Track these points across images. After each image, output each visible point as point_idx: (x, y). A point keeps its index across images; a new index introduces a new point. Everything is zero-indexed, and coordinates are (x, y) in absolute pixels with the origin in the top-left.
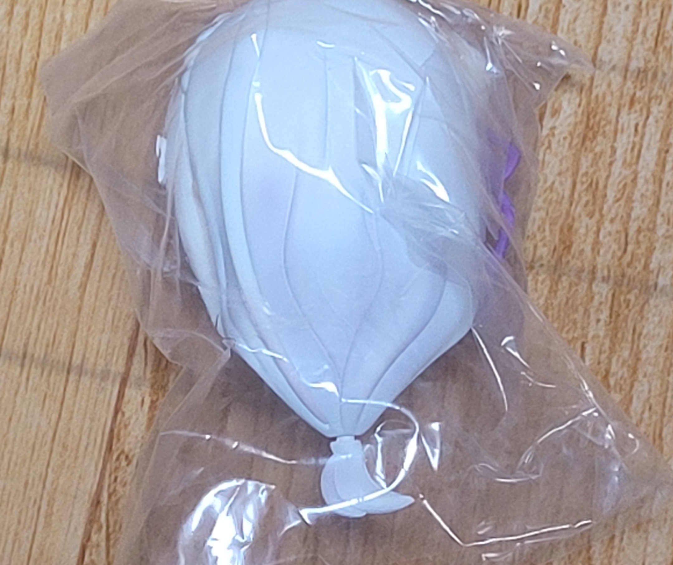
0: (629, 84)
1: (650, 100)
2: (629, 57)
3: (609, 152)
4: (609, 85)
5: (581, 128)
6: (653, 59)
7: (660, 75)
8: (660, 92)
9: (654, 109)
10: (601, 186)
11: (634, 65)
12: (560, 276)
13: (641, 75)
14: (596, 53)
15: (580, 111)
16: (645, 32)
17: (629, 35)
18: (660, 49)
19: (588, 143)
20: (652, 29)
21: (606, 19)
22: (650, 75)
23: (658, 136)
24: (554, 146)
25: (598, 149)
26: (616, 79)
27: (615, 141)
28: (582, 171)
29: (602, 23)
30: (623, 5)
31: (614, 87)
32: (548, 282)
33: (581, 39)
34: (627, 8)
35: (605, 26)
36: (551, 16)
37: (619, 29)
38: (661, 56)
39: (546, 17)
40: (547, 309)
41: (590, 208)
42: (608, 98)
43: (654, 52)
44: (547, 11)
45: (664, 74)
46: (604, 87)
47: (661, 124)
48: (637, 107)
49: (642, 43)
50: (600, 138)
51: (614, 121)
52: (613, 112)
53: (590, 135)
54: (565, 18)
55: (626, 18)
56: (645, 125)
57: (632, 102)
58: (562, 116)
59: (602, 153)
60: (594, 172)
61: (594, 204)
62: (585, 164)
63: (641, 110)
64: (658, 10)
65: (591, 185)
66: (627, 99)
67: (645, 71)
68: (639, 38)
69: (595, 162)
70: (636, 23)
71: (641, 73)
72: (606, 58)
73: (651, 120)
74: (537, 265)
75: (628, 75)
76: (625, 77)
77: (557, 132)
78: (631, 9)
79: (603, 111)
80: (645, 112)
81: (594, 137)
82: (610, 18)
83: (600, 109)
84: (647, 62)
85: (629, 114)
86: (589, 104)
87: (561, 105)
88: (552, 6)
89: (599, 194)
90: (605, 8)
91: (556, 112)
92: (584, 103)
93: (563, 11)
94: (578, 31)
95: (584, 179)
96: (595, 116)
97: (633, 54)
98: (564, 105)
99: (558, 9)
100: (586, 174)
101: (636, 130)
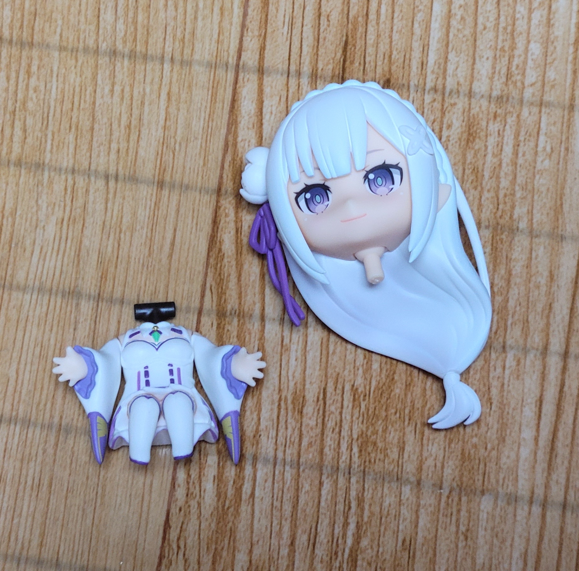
0: (493, 105)
1: (506, 114)
2: (491, 89)
3: (483, 148)
4: (480, 107)
5: (465, 136)
6: (506, 89)
7: (510, 99)
8: (512, 109)
9: (509, 120)
10: (480, 170)
11: (495, 94)
13: (499, 100)
14: (471, 88)
15: (464, 124)
16: (499, 73)
17: (490, 75)
18: (510, 82)
19: (470, 144)
20: (504, 70)
21: (476, 66)
22: (505, 99)
23: (513, 137)
25: (477, 147)
26: (484, 103)
27: (486, 141)
28: (468, 161)
29: (473, 69)
30: (485, 57)
31: (484, 108)
33: (462, 80)
34: (488, 59)
35: (476, 71)
36: (442, 67)
37: (484, 72)
38: (511, 87)
39: (439, 68)
41: (475, 184)
42: (481, 116)
43: (506, 85)
44: (440, 64)
45: (513, 98)
46: (477, 109)
47: (514, 128)
48: (498, 119)
49: (498, 79)
50: (477, 140)
51: (485, 130)
52: (484, 124)
53: (471, 139)
54: (451, 68)
55: (488, 65)
56: (504, 130)
57: (495, 117)
58: (454, 128)
59: (479, 149)
60: (475, 162)
61: (477, 181)
62: (469, 157)
63: (501, 121)
64: (507, 58)
65: (474, 169)
66: (492, 115)
67: (502, 97)
68: (496, 77)
69: (475, 155)
70: (494, 68)
71: (500, 99)
72: (477, 91)
73: (507, 127)
75: (492, 100)
76: (490, 102)
77: (451, 139)
78: (490, 58)
79: (478, 124)
80: (503, 122)
81: (474, 140)
82: (478, 65)
83: (476, 123)
84: (502, 91)
85: (494, 124)
86: (469, 120)
87: (452, 122)
88: (442, 61)
89: (479, 175)
90: (474, 60)
91: (449, 127)
92: (466, 119)
93: (449, 64)
94: (459, 75)
95: (470, 166)
96: (473, 127)
97: (493, 87)
98: (454, 121)
99: (446, 62)
100: (471, 163)
101: (499, 134)
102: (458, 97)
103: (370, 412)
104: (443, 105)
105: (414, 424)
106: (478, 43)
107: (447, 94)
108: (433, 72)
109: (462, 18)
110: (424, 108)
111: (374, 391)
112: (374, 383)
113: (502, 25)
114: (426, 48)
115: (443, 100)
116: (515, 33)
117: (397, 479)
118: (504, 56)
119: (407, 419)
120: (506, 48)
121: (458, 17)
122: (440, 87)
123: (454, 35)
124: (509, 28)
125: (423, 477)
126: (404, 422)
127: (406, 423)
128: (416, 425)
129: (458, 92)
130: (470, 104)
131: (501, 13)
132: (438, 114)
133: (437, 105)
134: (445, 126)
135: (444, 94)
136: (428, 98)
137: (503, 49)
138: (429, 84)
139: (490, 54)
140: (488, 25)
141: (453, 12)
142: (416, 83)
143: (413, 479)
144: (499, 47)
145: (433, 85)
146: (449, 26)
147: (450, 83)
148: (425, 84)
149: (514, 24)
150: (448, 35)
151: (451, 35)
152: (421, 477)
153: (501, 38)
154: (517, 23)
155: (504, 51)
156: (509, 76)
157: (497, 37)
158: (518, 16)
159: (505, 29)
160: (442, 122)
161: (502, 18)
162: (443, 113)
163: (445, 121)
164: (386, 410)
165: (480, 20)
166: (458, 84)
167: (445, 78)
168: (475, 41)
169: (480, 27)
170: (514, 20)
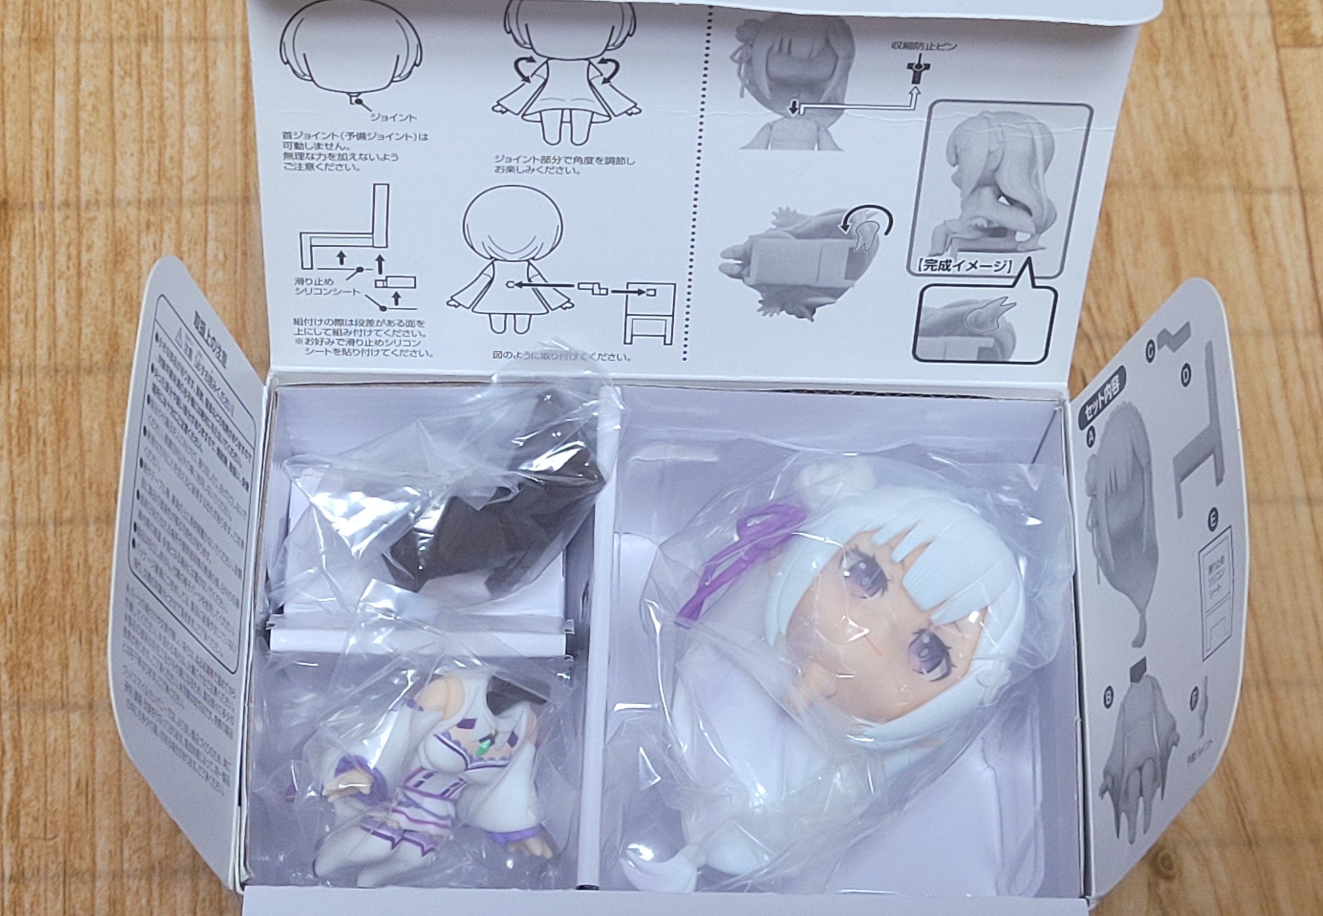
0: (143, 213)
1: (161, 221)
2: (140, 192)
3: (136, 269)
4: (128, 217)
5: (111, 257)
6: (159, 191)
7: (166, 201)
8: (169, 214)
9: (167, 228)
10: (135, 297)
11: (144, 197)
12: (114, 373)
13: (151, 205)
14: (113, 196)
15: (109, 242)
16: (149, 171)
17: (137, 176)
18: (163, 180)
19: (119, 266)
20: (154, 167)
21: (117, 167)
22: (158, 203)
23: (173, 248)
24: (93, 273)
25: (127, 269)
26: (132, 211)
27: (140, 259)
28: (118, 288)
29: (114, 171)
30: (129, 154)
31: (132, 218)
32: (106, 380)
33: (101, 187)
34: (132, 154)
35: (117, 173)
36: (73, 174)
37: (129, 173)
38: (165, 186)
39: (70, 175)
40: (108, 401)
41: (129, 316)
42: (129, 228)
43: (159, 184)
44: (70, 170)
45: (169, 199)
46: (124, 220)
47: (173, 237)
48: (152, 229)
49: (148, 179)
50: (128, 260)
51: (136, 245)
52: (134, 238)
53: (119, 258)
54: (85, 175)
55: (133, 162)
56: (161, 243)
57: (148, 227)
58: (95, 250)
59: (131, 270)
60: (128, 288)
61: (131, 312)
62: (119, 282)
63: (156, 231)
64: (157, 151)
65: (127, 298)
66: (143, 227)
67: (154, 200)
68: (145, 176)
69: (127, 280)
70: (141, 165)
71: (151, 203)
72: (122, 197)
73: (165, 237)
74: (95, 369)
75: (142, 206)
76: (139, 209)
77: (93, 263)
78: (136, 154)
79: (127, 238)
80: (159, 232)
81: (123, 260)
82: (120, 165)
83: (124, 237)
84: (154, 192)
85: (147, 234)
86: (114, 236)
87: (93, 243)
88: (73, 167)
89: (134, 303)
90: (115, 158)
91: (89, 248)
92: (110, 236)
93: (82, 169)
94: (97, 181)
95: (121, 294)
96: (121, 244)
97: (143, 189)
98: (96, 240)
99: (78, 168)
100: (122, 290)
101: (155, 247)
102: (98, 208)
103: (19, 626)
104: (79, 222)
105: (78, 632)
106: (118, 136)
107: (83, 207)
108: (62, 182)
109: (95, 108)
110: (54, 229)
111: (23, 599)
112: (21, 589)
113: (147, 109)
114: (51, 154)
115: (79, 215)
116: (165, 117)
117: (63, 705)
118: (153, 149)
119: (68, 627)
120: (155, 138)
121: (89, 108)
122: (72, 200)
123: (86, 131)
124: (157, 113)
125: (96, 699)
126: (65, 631)
127: (68, 632)
128: (81, 633)
129: (97, 201)
130: (114, 216)
131: (145, 94)
132: (74, 234)
133: (71, 223)
134: (84, 248)
135: (78, 208)
136: (58, 216)
137: (150, 140)
138: (59, 198)
139: (135, 148)
140: (129, 112)
141: (82, 102)
142: (42, 199)
143: (82, 702)
144: (145, 139)
145: (63, 198)
146: (78, 120)
147: (86, 193)
148: (53, 198)
149: (162, 106)
150: (77, 133)
151: (82, 132)
152: (92, 699)
153: (146, 125)
154: (166, 103)
155: (153, 142)
156: (162, 173)
157: (141, 125)
158: (166, 94)
159: (151, 113)
160: (80, 244)
161: (146, 101)
162: (80, 231)
163: (84, 241)
164: (40, 620)
165: (118, 107)
166: (97, 192)
167: (78, 188)
168: (114, 134)
169: (118, 115)
170: (162, 100)
